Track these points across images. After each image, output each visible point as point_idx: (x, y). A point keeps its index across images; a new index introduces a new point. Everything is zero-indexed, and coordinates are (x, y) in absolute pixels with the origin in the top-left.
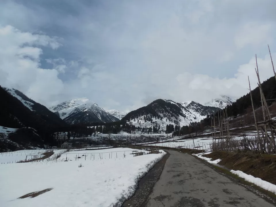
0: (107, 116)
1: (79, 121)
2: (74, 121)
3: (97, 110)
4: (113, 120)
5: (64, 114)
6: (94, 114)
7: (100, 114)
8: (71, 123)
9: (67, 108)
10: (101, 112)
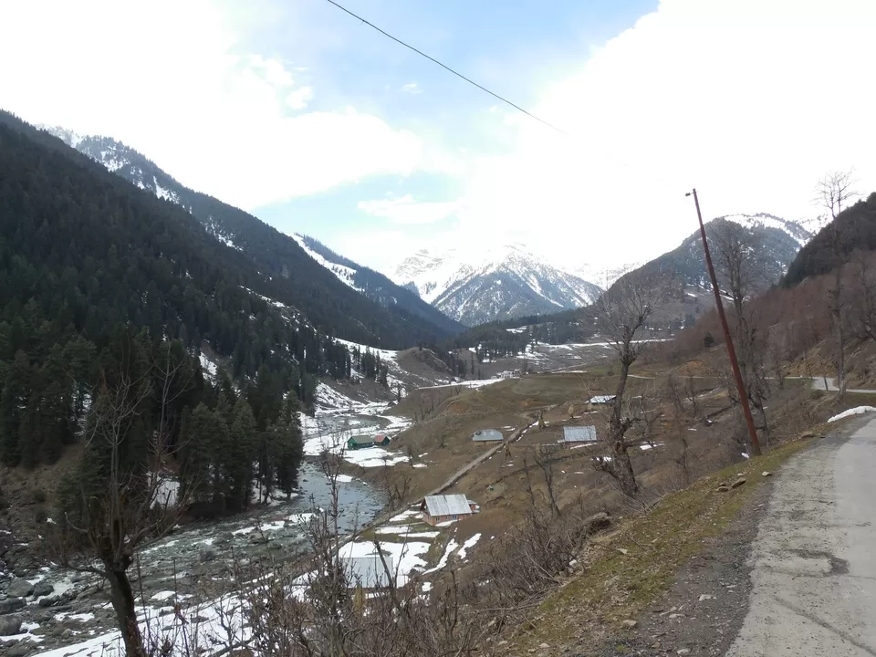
0: (560, 281)
1: (476, 304)
2: (462, 307)
3: (525, 264)
4: (579, 290)
5: (430, 287)
6: (519, 280)
7: (536, 275)
8: (455, 312)
9: (433, 267)
10: (538, 269)
